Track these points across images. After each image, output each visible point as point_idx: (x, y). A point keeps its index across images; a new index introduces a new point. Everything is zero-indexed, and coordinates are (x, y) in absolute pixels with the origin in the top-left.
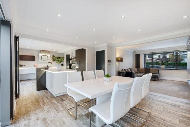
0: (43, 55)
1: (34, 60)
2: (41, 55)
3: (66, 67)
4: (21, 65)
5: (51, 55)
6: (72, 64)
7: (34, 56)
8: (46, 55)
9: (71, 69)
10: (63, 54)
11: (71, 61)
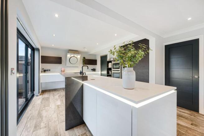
0: (72, 56)
1: (61, 63)
2: (69, 56)
3: (100, 73)
4: (45, 69)
5: (81, 57)
6: (112, 69)
7: (61, 57)
8: (76, 56)
9: (110, 76)
10: (95, 55)
11: (110, 64)
